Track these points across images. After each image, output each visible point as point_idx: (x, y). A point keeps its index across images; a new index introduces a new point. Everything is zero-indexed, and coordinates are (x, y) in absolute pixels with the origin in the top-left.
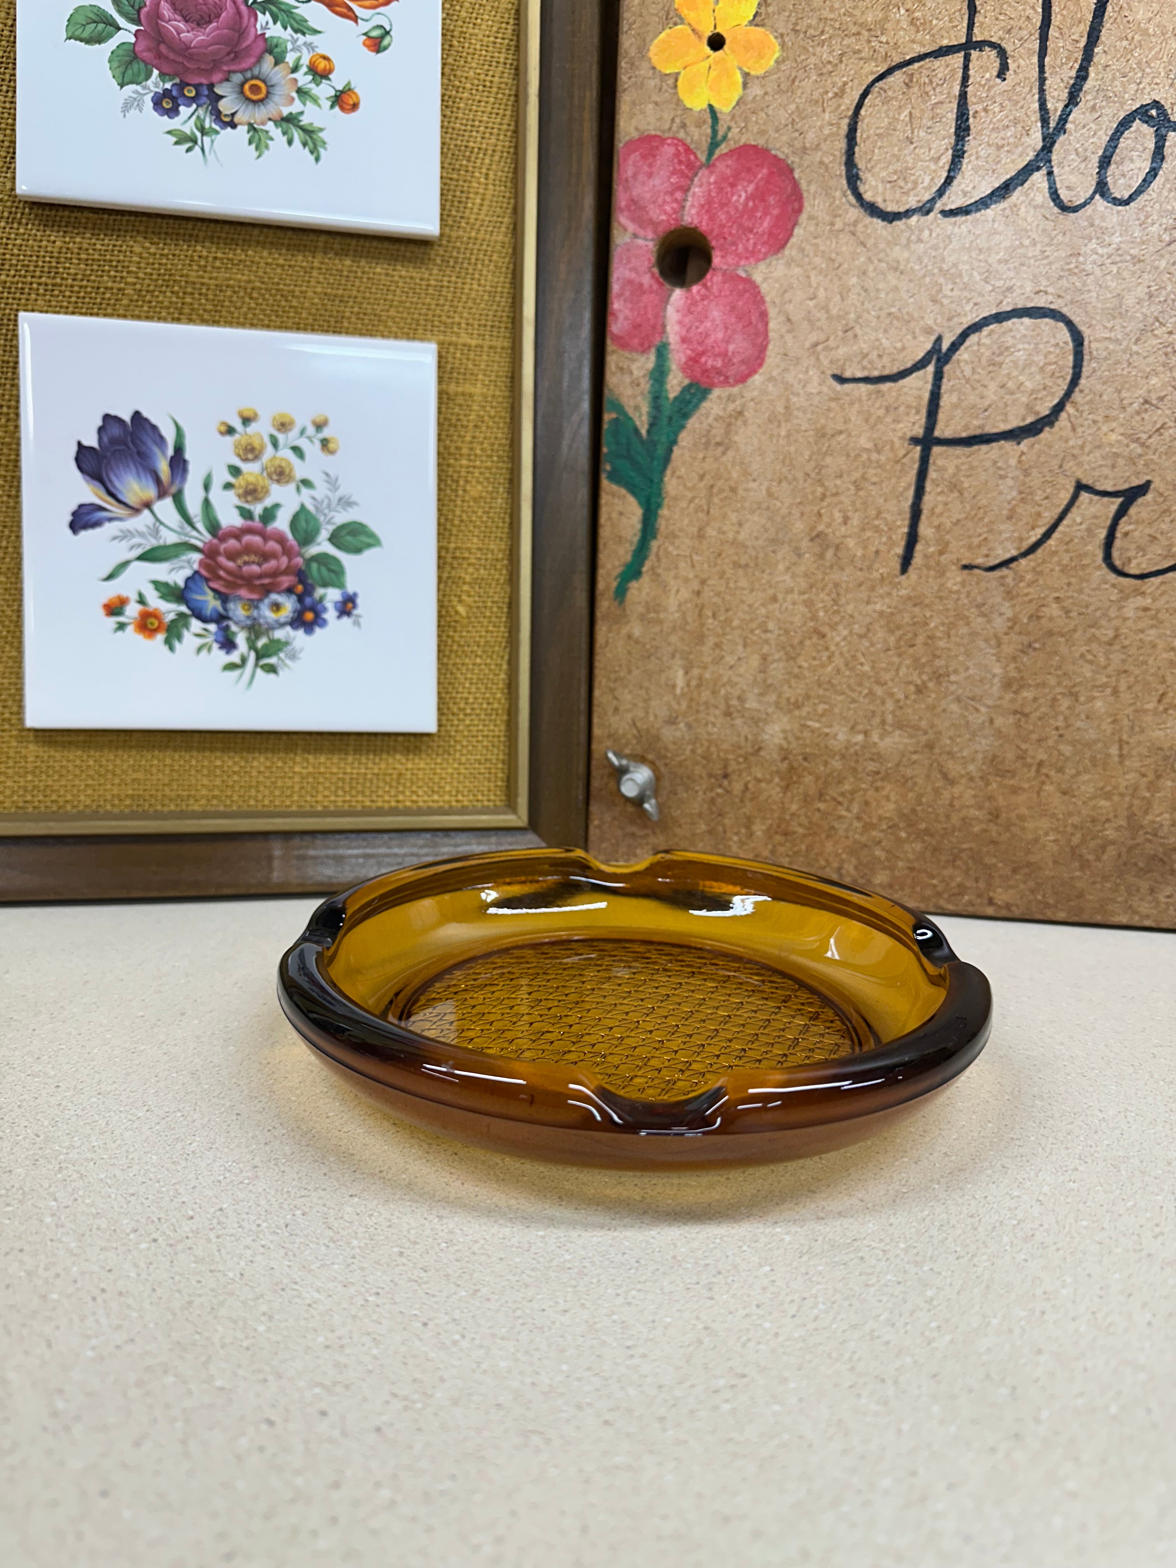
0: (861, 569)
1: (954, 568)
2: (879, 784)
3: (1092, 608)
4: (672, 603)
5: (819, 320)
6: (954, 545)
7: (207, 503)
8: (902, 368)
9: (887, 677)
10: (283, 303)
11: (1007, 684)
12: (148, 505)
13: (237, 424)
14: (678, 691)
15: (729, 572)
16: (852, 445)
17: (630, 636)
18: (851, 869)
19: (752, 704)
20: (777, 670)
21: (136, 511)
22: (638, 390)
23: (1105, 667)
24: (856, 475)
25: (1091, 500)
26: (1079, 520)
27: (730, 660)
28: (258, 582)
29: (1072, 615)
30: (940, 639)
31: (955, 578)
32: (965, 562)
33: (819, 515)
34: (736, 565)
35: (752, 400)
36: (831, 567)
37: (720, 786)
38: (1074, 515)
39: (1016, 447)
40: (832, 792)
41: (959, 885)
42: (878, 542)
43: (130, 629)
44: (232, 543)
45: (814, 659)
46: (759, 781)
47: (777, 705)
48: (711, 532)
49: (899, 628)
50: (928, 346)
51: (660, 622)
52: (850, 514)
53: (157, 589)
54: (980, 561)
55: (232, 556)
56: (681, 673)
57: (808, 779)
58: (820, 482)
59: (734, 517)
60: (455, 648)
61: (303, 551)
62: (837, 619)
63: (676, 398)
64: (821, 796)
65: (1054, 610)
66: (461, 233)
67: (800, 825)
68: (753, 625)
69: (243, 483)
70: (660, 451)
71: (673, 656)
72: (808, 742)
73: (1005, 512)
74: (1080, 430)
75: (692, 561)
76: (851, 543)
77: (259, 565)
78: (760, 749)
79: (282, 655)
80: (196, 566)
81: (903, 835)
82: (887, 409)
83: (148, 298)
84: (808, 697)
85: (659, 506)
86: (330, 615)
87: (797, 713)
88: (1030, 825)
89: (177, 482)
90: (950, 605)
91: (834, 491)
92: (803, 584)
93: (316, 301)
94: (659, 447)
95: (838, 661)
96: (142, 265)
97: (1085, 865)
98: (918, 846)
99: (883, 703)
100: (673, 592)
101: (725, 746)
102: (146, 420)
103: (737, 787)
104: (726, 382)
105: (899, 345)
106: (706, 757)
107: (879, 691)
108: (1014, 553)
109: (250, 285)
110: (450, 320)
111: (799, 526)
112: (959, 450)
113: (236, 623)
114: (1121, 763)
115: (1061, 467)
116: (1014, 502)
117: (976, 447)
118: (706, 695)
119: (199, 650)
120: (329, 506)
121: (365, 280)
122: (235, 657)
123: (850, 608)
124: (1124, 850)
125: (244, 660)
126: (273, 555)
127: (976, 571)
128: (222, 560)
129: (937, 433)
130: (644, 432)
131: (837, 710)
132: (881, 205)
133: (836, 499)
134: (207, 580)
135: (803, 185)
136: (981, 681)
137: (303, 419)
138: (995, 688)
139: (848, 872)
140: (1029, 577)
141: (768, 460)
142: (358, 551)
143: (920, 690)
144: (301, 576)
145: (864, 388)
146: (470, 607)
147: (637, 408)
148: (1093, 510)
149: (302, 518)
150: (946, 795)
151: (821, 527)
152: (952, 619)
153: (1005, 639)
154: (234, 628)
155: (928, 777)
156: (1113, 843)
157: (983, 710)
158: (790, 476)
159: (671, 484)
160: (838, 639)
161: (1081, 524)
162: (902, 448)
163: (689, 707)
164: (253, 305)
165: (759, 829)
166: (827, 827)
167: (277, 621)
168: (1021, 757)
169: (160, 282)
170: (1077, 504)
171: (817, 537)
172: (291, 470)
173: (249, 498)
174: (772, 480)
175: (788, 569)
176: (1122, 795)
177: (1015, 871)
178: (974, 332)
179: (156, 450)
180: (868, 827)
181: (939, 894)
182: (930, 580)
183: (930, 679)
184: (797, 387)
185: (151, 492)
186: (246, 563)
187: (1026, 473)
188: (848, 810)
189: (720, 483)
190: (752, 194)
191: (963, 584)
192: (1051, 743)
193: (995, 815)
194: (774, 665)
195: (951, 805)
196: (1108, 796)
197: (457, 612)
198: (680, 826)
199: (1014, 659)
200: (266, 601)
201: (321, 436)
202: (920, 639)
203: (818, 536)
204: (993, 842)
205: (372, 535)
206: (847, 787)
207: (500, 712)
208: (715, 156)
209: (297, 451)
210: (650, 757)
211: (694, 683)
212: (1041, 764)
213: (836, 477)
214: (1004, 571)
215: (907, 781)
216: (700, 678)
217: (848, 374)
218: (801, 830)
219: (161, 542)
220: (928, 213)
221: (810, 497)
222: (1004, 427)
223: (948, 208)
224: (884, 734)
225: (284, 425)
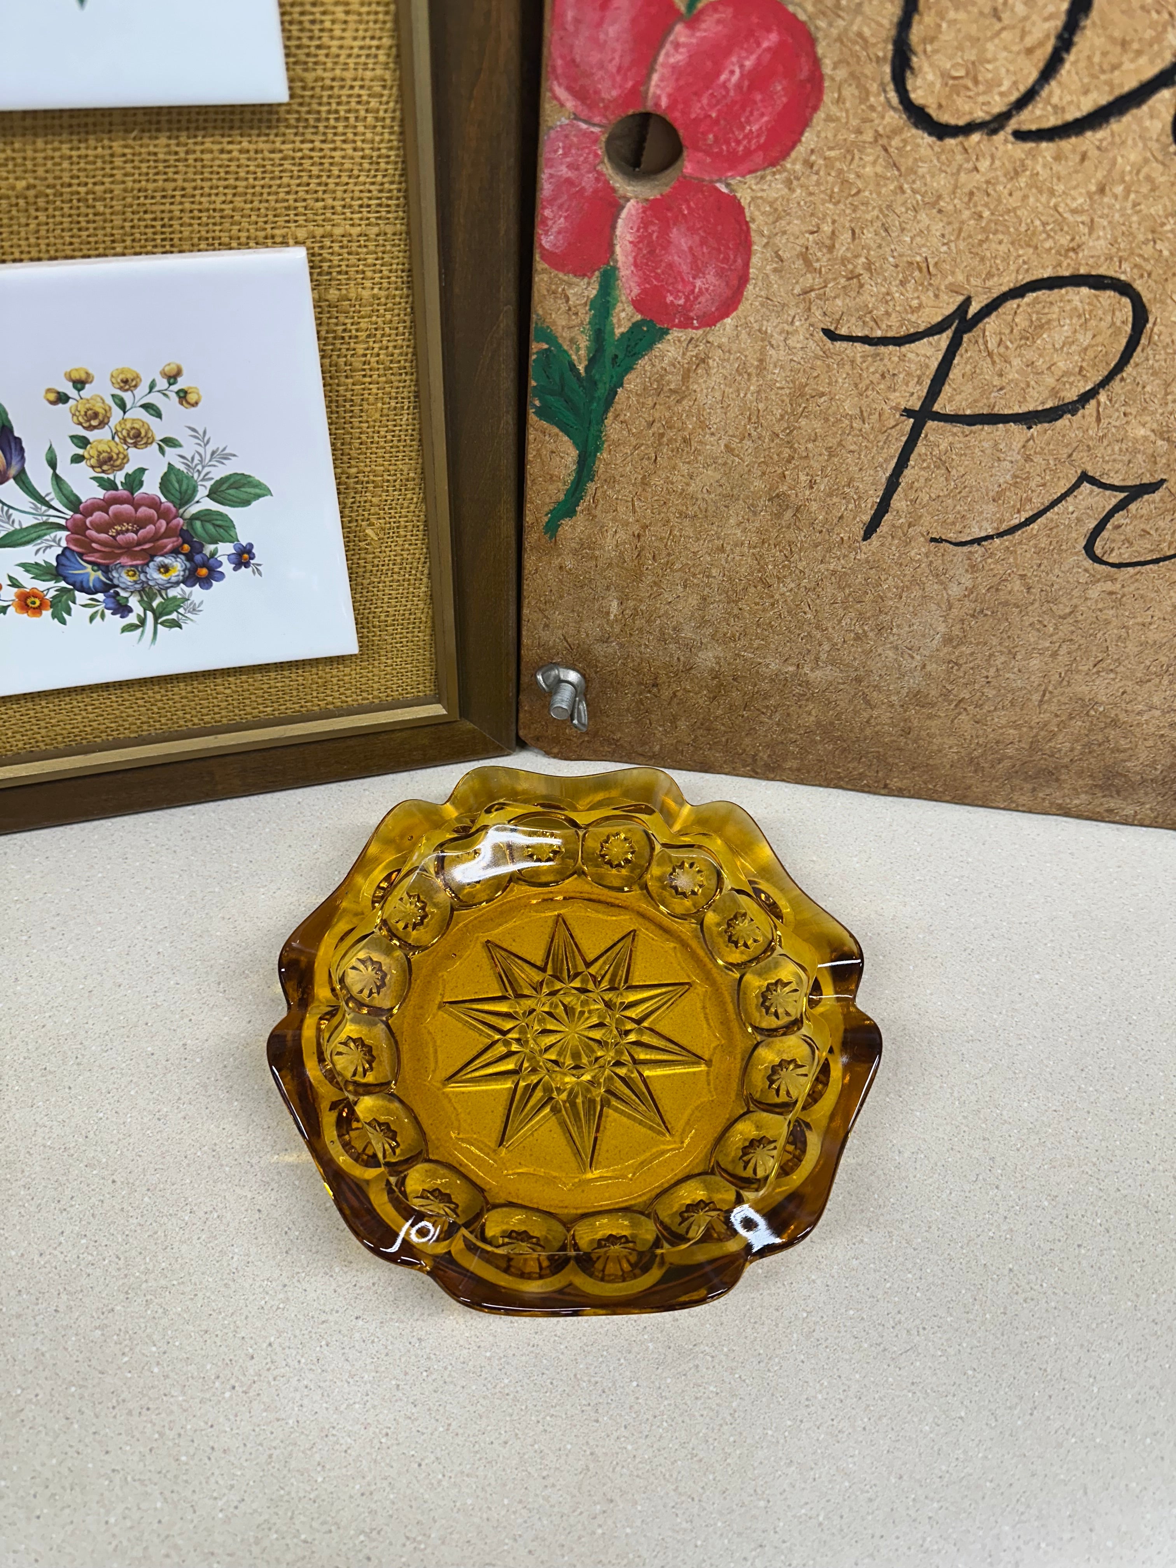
0: (821, 532)
1: (922, 539)
2: (803, 703)
3: (1056, 586)
4: (609, 542)
5: (818, 260)
6: (926, 519)
7: (56, 478)
8: (912, 331)
9: (829, 624)
10: (83, 210)
11: (948, 640)
13: (68, 389)
14: (612, 617)
15: (674, 521)
16: (834, 408)
17: (561, 567)
18: (765, 757)
19: (687, 633)
20: (716, 611)
22: (575, 321)
23: (1051, 635)
24: (833, 441)
25: (1092, 491)
26: (1071, 509)
27: (668, 597)
29: (1033, 590)
30: (891, 599)
31: (919, 549)
32: (935, 535)
33: (783, 476)
34: (682, 515)
35: (719, 347)
36: (788, 527)
37: (649, 692)
38: (1068, 504)
39: (1026, 431)
40: (757, 705)
41: (860, 774)
42: (844, 508)
43: (11, 610)
44: (98, 515)
45: (757, 604)
46: (688, 691)
47: (713, 637)
48: (657, 480)
49: (850, 586)
50: (952, 308)
51: (594, 557)
52: (818, 479)
53: (27, 571)
54: (951, 536)
55: (102, 528)
56: (615, 603)
57: (736, 694)
58: (789, 444)
59: (685, 469)
60: (369, 567)
61: (181, 511)
62: (786, 572)
63: (623, 335)
64: (746, 706)
65: (1016, 585)
67: (723, 724)
68: (696, 570)
69: (94, 453)
70: (602, 391)
71: (608, 588)
72: (739, 667)
73: (991, 494)
74: (1104, 422)
75: (633, 505)
76: (814, 506)
77: (136, 532)
78: (691, 668)
79: (181, 610)
80: (64, 544)
81: (818, 738)
82: (883, 376)
84: (745, 634)
85: (598, 449)
86: (227, 567)
87: (732, 645)
88: (937, 740)
89: (16, 465)
90: (909, 571)
91: (805, 454)
92: (755, 539)
93: (129, 200)
94: (600, 385)
95: (781, 608)
98: (830, 747)
99: (820, 644)
100: (610, 533)
101: (657, 663)
103: (666, 694)
104: (688, 323)
105: (915, 303)
106: (638, 670)
107: (818, 635)
108: (990, 532)
109: (32, 193)
110: (321, 204)
111: (758, 484)
112: (957, 428)
113: (123, 589)
114: (1039, 706)
115: (1070, 456)
116: (1003, 487)
117: (977, 427)
118: (640, 623)
119: (92, 619)
120: (201, 462)
121: (191, 162)
122: (132, 619)
123: (802, 565)
124: (1018, 763)
125: (143, 622)
126: (149, 521)
127: (945, 545)
128: (92, 533)
129: (936, 408)
130: (581, 368)
131: (772, 646)
132: (933, 112)
133: (804, 463)
134: (81, 555)
135: (827, 68)
136: (924, 636)
137: (149, 372)
138: (935, 642)
139: (761, 758)
140: (999, 554)
141: (731, 415)
142: (246, 503)
143: (859, 638)
144: (186, 536)
145: (860, 348)
146: (383, 529)
147: (574, 341)
148: (1091, 501)
149: (173, 478)
151: (783, 488)
152: (907, 583)
153: (957, 604)
154: (123, 594)
155: (851, 701)
156: (1010, 758)
157: (918, 658)
158: (754, 434)
159: (613, 429)
160: (784, 590)
161: (1073, 512)
162: (892, 418)
163: (623, 631)
165: (683, 725)
166: (747, 728)
167: (168, 582)
168: (946, 695)
170: (1075, 493)
171: (778, 499)
172: (148, 429)
173: (106, 467)
174: (733, 436)
175: (739, 524)
176: (1031, 728)
177: (913, 769)
178: (1014, 297)
180: (787, 731)
181: (841, 779)
182: (893, 548)
183: (872, 630)
184: (778, 339)
186: (118, 533)
187: (1028, 458)
188: (770, 718)
189: (671, 434)
190: (750, 72)
191: (928, 554)
192: (977, 686)
194: (714, 605)
195: (868, 722)
196: (1017, 727)
197: (367, 536)
198: (608, 716)
199: (962, 621)
200: (151, 564)
201: (175, 388)
202: (869, 597)
203: (778, 496)
204: (900, 749)
205: (258, 485)
206: (772, 702)
207: (424, 619)
208: (698, 7)
209: (151, 408)
211: (628, 612)
212: (962, 701)
213: (809, 440)
214: (975, 547)
215: (830, 703)
216: (635, 609)
217: (843, 331)
218: (723, 728)
219: (17, 526)
220: (994, 132)
221: (775, 457)
222: (1017, 410)
223: (1025, 127)
224: (816, 666)
225: (128, 383)
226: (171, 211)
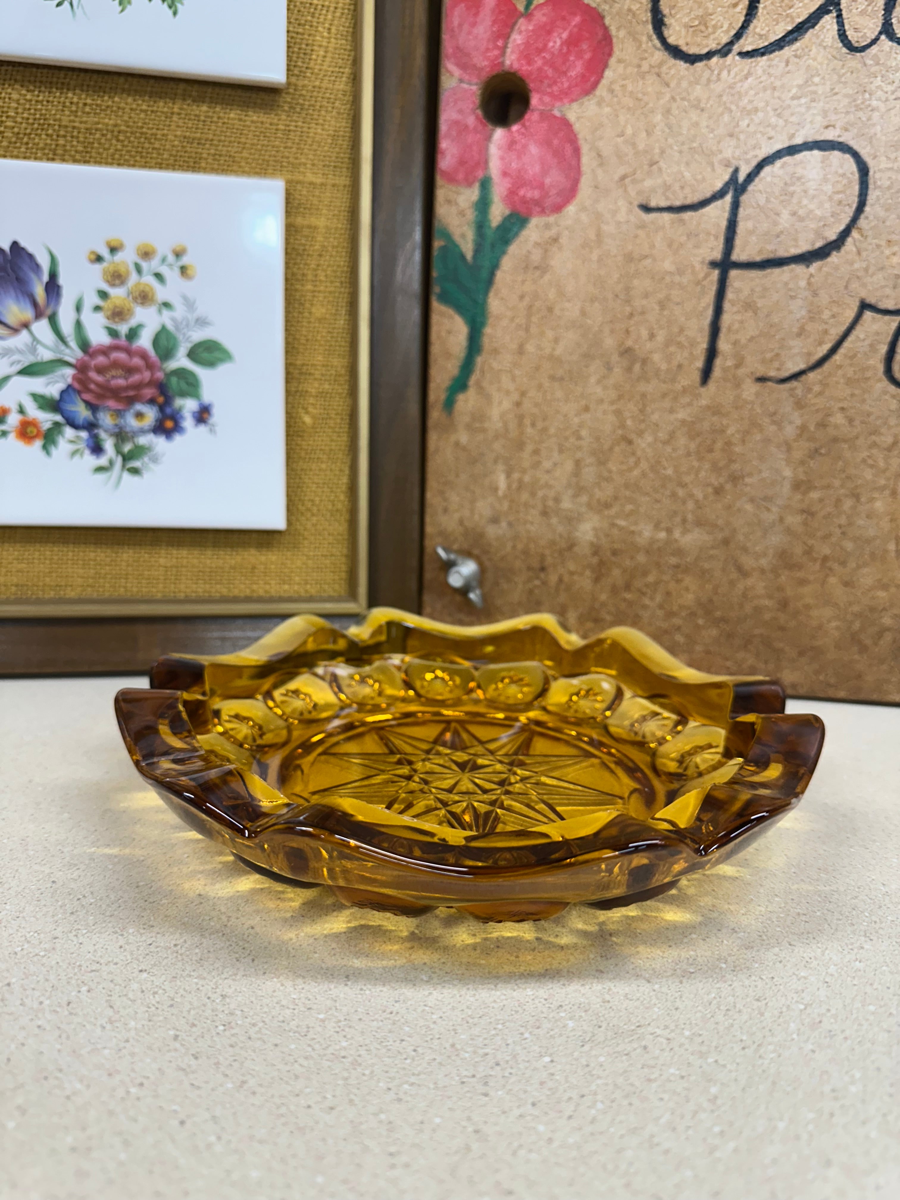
0: (665, 382)
1: (749, 380)
2: (680, 576)
3: (872, 418)
4: (495, 413)
5: (627, 155)
6: (749, 359)
7: (78, 325)
8: (702, 198)
9: (687, 479)
10: (147, 145)
11: (797, 486)
12: (26, 325)
13: (105, 252)
14: (500, 493)
15: (546, 385)
16: (657, 268)
17: (457, 444)
19: (566, 504)
20: (589, 474)
21: (15, 330)
22: (464, 220)
23: (884, 471)
24: (661, 296)
25: (874, 318)
26: (862, 336)
27: (547, 465)
28: (124, 394)
29: (855, 423)
30: (736, 445)
31: (750, 389)
32: (759, 375)
33: (627, 332)
34: (553, 378)
35: (566, 228)
36: (639, 380)
37: (538, 578)
38: (859, 332)
39: (805, 270)
40: (638, 583)
42: (680, 357)
43: (12, 436)
44: (101, 360)
45: (622, 463)
46: (572, 573)
47: (589, 506)
48: (530, 348)
49: (698, 434)
50: (726, 177)
51: (484, 430)
52: (655, 331)
53: (35, 401)
54: (772, 373)
55: (100, 370)
56: (503, 477)
57: (616, 572)
58: (628, 301)
59: (550, 335)
60: (302, 455)
61: (164, 365)
62: (643, 426)
63: (499, 227)
64: (628, 587)
65: (839, 419)
66: (306, 82)
67: (609, 613)
68: (568, 433)
69: (110, 306)
70: (484, 274)
71: (496, 462)
72: (616, 539)
73: (795, 330)
74: (864, 254)
75: (513, 375)
76: (656, 357)
77: (125, 378)
78: (573, 545)
79: (146, 459)
80: (69, 380)
81: (701, 622)
82: (688, 236)
83: (25, 140)
84: (616, 498)
85: (483, 324)
86: (188, 423)
87: (606, 512)
88: (815, 613)
89: (52, 305)
90: (745, 414)
91: (641, 310)
92: (613, 394)
93: (176, 143)
94: (483, 270)
95: (644, 465)
96: (20, 110)
97: (863, 649)
98: (714, 632)
99: (684, 503)
100: (496, 403)
101: (542, 543)
102: (23, 249)
104: (543, 212)
105: (699, 177)
106: (526, 552)
107: (681, 492)
108: (802, 366)
109: (116, 129)
110: (297, 161)
111: (609, 342)
112: (753, 273)
113: (105, 431)
114: (897, 557)
115: (846, 287)
116: (803, 321)
117: (769, 271)
118: (525, 496)
119: (73, 455)
120: (187, 325)
121: (220, 124)
122: (103, 461)
123: (655, 417)
125: (111, 464)
126: (137, 370)
127: (770, 384)
128: (93, 375)
129: (734, 258)
130: (469, 257)
131: (642, 510)
132: (684, 48)
133: (642, 318)
134: (79, 392)
135: (613, 31)
136: (772, 483)
137: (163, 248)
138: (785, 490)
140: (817, 388)
141: (581, 282)
142: (212, 365)
143: (718, 491)
144: (162, 388)
145: (667, 217)
146: (316, 418)
147: (463, 236)
148: (875, 327)
149: (163, 336)
150: (740, 586)
151: (629, 343)
152: (746, 427)
153: (795, 445)
154: (103, 435)
155: (724, 570)
156: (888, 629)
157: (774, 509)
158: (601, 297)
159: (494, 305)
160: (644, 445)
161: (864, 340)
162: (701, 270)
163: (510, 508)
164: (119, 147)
167: (141, 429)
168: (808, 552)
169: (36, 126)
170: (861, 322)
171: (626, 352)
172: (154, 294)
173: (117, 320)
174: (585, 301)
175: (599, 381)
176: (897, 586)
177: (801, 654)
178: (767, 164)
179: (33, 276)
180: (671, 614)
182: (728, 391)
183: (727, 482)
184: (607, 217)
185: (28, 314)
186: (113, 377)
187: (815, 294)
188: (652, 599)
189: (538, 304)
190: (566, 40)
191: (757, 395)
192: (834, 539)
193: (784, 604)
194: (587, 470)
195: (744, 595)
196: (885, 587)
197: (304, 423)
199: (802, 463)
200: (132, 411)
201: (180, 263)
202: (718, 445)
204: (782, 629)
205: (224, 351)
206: (651, 579)
207: (343, 512)
208: (532, 7)
209: (159, 276)
210: (476, 552)
211: (514, 486)
212: (825, 559)
213: (643, 298)
214: (794, 384)
215: (704, 574)
216: (520, 481)
217: (653, 204)
219: (39, 359)
220: (726, 55)
221: (619, 316)
222: (794, 251)
223: (745, 50)
224: (685, 532)
225: (146, 254)
226: (201, 154)
